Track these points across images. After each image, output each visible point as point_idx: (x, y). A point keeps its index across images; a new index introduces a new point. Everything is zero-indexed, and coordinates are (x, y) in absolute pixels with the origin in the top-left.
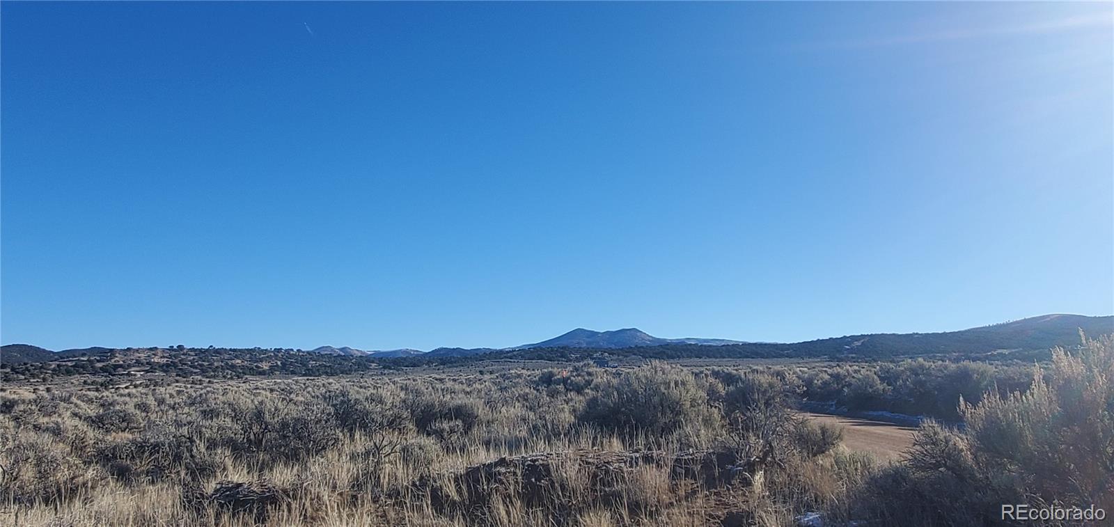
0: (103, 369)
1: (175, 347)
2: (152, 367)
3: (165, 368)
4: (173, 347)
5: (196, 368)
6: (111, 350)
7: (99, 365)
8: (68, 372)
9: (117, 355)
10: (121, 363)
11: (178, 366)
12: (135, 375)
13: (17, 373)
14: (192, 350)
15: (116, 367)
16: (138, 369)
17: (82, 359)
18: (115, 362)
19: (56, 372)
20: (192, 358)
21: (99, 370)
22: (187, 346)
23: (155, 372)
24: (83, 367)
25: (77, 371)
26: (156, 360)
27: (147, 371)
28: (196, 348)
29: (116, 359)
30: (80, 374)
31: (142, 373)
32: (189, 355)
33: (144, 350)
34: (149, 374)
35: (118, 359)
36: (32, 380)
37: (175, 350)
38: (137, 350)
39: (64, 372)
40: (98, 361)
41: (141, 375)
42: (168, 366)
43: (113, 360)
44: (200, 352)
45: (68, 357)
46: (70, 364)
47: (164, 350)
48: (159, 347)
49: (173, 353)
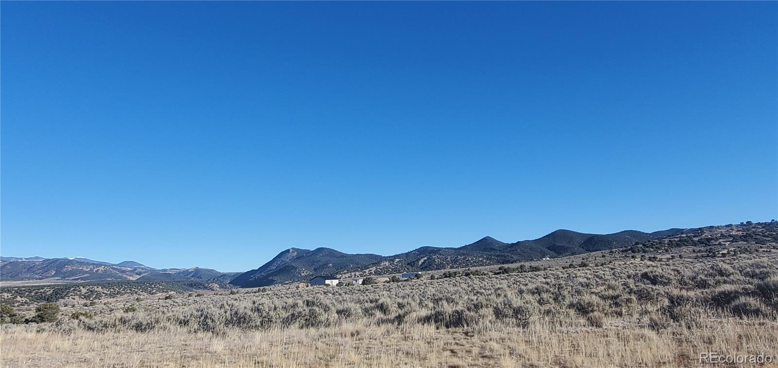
0: (701, 242)
1: (745, 223)
2: (735, 239)
3: (745, 238)
4: (743, 223)
5: (768, 237)
6: (700, 229)
7: (696, 239)
8: (678, 245)
9: (705, 231)
10: (710, 237)
11: (753, 236)
12: (725, 244)
13: (647, 247)
14: (759, 224)
15: (709, 240)
16: (724, 240)
17: (682, 236)
18: (705, 236)
19: (671, 244)
20: (761, 230)
21: (697, 242)
22: (754, 222)
23: (738, 242)
24: (685, 241)
25: (684, 244)
26: (734, 233)
27: (732, 241)
28: (761, 222)
29: (706, 234)
30: (685, 246)
31: (729, 243)
32: (757, 228)
33: (722, 227)
34: (734, 243)
35: (707, 234)
36: (659, 251)
37: (745, 225)
38: (718, 227)
39: (676, 245)
40: (694, 237)
41: (729, 244)
42: (745, 236)
43: (703, 236)
44: (765, 225)
45: (673, 235)
46: (676, 239)
47: (737, 226)
48: (732, 224)
49: (744, 227)
